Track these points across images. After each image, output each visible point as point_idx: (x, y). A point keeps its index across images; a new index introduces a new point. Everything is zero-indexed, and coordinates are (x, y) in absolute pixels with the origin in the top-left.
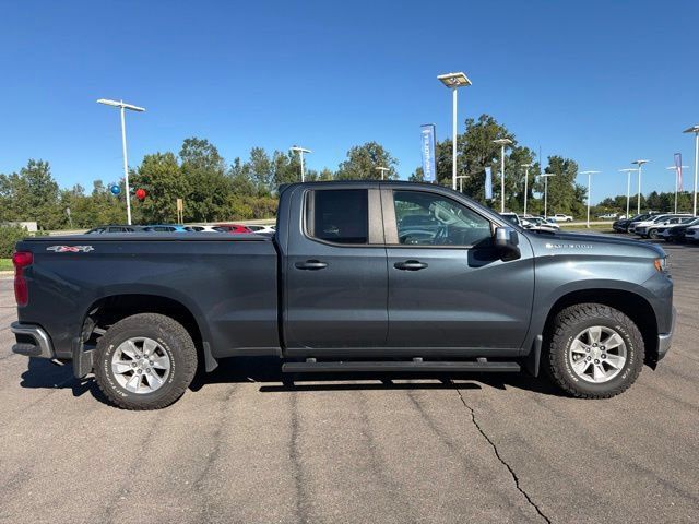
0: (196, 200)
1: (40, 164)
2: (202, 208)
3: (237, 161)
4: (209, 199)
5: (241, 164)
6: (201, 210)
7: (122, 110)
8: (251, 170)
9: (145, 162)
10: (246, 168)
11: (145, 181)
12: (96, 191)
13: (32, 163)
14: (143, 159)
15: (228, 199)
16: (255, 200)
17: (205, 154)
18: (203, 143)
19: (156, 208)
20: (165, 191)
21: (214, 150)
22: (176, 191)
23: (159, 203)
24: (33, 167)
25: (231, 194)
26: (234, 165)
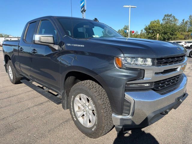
0: (164, 34)
1: (127, 26)
2: (166, 36)
3: (183, 20)
4: (169, 34)
5: (185, 21)
6: (165, 37)
7: (130, 8)
8: (188, 23)
9: (151, 23)
10: (186, 23)
11: (150, 29)
12: (141, 33)
13: (125, 26)
14: (150, 23)
15: (175, 33)
16: (186, 33)
17: (171, 19)
18: (170, 16)
19: (152, 37)
20: (155, 31)
21: (174, 17)
22: (158, 31)
23: (153, 35)
24: (125, 27)
25: (177, 31)
26: (182, 22)
